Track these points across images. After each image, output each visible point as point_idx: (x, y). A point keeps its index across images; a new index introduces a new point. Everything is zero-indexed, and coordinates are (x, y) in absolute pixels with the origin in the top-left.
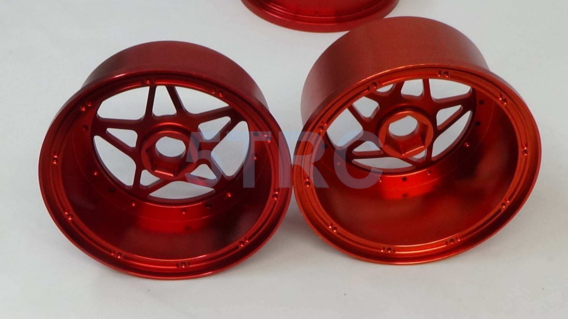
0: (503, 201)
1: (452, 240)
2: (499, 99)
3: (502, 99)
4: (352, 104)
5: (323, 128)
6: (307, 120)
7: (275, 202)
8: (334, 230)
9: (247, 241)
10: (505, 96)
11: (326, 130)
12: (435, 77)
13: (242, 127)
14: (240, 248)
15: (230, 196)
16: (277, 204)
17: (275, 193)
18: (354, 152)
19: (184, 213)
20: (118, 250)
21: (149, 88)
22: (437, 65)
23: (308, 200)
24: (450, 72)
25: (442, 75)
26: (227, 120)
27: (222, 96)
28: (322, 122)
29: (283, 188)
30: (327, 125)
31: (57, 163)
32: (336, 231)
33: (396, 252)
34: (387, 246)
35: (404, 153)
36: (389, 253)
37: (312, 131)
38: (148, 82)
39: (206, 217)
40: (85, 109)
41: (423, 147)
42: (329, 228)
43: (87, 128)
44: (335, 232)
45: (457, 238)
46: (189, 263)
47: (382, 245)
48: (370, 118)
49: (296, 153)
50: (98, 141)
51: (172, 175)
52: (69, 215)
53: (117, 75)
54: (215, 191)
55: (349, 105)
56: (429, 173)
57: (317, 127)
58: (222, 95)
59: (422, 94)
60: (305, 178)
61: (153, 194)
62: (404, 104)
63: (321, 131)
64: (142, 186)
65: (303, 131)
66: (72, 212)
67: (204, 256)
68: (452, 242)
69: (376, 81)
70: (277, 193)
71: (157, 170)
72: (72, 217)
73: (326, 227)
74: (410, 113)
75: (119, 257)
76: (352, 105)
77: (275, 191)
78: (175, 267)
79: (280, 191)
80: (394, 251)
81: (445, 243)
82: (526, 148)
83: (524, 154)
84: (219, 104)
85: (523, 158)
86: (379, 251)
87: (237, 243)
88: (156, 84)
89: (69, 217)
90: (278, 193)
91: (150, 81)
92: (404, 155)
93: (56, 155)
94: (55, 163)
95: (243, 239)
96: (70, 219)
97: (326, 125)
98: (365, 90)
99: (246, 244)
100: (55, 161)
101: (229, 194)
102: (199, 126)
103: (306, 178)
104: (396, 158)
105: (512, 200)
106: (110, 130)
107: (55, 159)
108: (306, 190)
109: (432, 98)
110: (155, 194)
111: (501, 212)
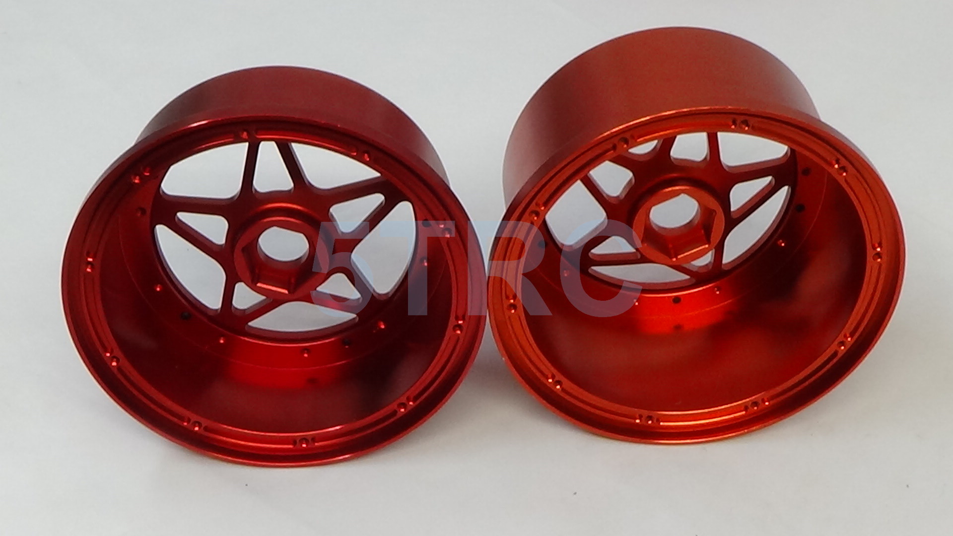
0: (841, 338)
1: (755, 403)
2: (834, 166)
3: (838, 166)
4: (589, 172)
5: (537, 214)
6: (512, 199)
7: (458, 336)
8: (557, 385)
9: (411, 403)
10: (843, 161)
11: (545, 216)
12: (727, 129)
13: (404, 211)
14: (398, 416)
15: (383, 327)
16: (461, 340)
17: (458, 322)
18: (592, 253)
19: (306, 355)
20: (194, 418)
21: (247, 144)
22: (730, 109)
23: (513, 336)
24: (752, 121)
25: (738, 125)
26: (377, 199)
27: (368, 159)
28: (537, 204)
29: (470, 316)
30: (545, 208)
31: (92, 270)
32: (560, 387)
33: (661, 424)
34: (646, 413)
35: (675, 257)
36: (649, 424)
37: (519, 219)
38: (245, 135)
39: (343, 362)
40: (140, 179)
41: (707, 246)
42: (549, 382)
43: (143, 211)
44: (558, 389)
45: (764, 399)
46: (314, 439)
47: (637, 411)
48: (618, 197)
49: (492, 257)
50: (163, 233)
51: (286, 292)
52: (113, 358)
53: (194, 123)
54: (358, 318)
55: (582, 175)
56: (717, 291)
57: (528, 211)
58: (369, 157)
59: (705, 158)
60: (508, 298)
61: (255, 323)
62: (675, 175)
63: (536, 218)
64: (236, 309)
65: (503, 219)
66: (118, 352)
67: (338, 428)
68: (755, 406)
69: (627, 135)
70: (460, 322)
71: (260, 282)
72: (118, 362)
73: (543, 379)
74: (685, 189)
75: (197, 429)
76: (588, 175)
77: (457, 319)
78: (291, 446)
79: (467, 318)
80: (658, 421)
81: (742, 409)
82: (879, 249)
83: (875, 259)
84: (365, 173)
85: (874, 267)
86: (632, 421)
87: (394, 406)
88: (258, 138)
89: (112, 361)
90: (464, 322)
91: (249, 134)
92: (674, 259)
93: (90, 258)
94: (89, 270)
95: (403, 399)
96: (114, 364)
97: (543, 208)
98: (608, 151)
99: (409, 408)
100: (89, 266)
101: (382, 323)
102: (331, 210)
103: (510, 298)
104: (662, 264)
105: (855, 337)
106: (182, 216)
107: (90, 262)
108: (509, 317)
109: (722, 163)
110: (258, 323)
111: (837, 357)
